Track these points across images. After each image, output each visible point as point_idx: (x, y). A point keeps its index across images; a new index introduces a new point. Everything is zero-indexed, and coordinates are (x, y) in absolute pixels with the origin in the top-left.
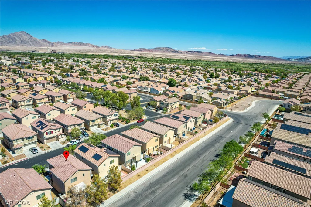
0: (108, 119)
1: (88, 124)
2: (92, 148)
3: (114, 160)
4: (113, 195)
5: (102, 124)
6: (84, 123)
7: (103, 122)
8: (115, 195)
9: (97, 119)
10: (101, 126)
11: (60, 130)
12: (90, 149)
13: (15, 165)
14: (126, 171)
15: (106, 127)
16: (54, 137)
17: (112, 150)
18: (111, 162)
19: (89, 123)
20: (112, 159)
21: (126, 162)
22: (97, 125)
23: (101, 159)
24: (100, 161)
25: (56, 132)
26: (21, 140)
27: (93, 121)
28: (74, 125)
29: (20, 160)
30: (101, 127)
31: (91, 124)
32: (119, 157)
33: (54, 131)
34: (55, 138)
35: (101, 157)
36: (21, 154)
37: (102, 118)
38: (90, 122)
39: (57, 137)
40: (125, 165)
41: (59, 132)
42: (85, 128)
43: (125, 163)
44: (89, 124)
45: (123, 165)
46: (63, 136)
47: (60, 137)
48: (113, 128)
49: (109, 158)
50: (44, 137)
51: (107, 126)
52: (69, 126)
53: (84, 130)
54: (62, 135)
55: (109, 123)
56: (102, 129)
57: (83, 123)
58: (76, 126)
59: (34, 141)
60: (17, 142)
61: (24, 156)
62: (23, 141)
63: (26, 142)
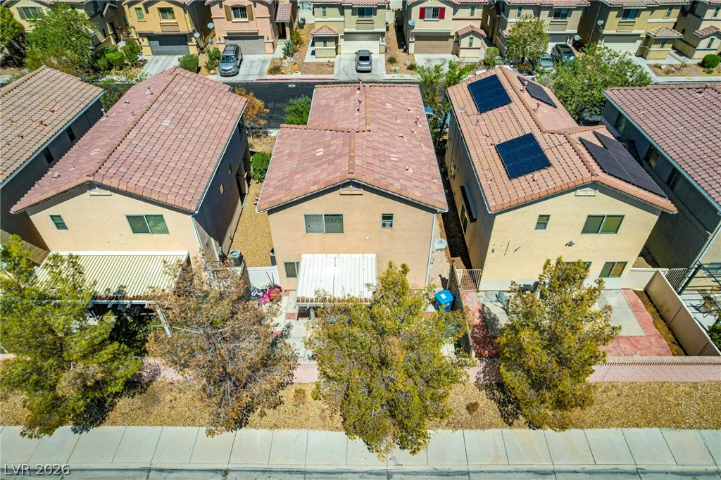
0: (704, 25)
1: (600, 22)
2: (532, 103)
3: (622, 217)
4: (490, 427)
5: (663, 42)
6: (580, 12)
7: (676, 34)
8: (507, 431)
9: (652, 9)
10: (654, 48)
11: (472, 14)
12: (516, 105)
13: (290, 86)
14: (670, 316)
15: (676, 62)
16: (444, 37)
17: (642, 155)
18: (594, 225)
19: (605, 18)
20: (606, 206)
21: (700, 267)
22: (639, 42)
23: (537, 175)
24: (525, 185)
25: (457, 16)
26: (336, 10)
27: (628, 13)
28: (538, 9)
29: (311, 76)
30: (651, 55)
31: (612, 24)
32: (664, 216)
33: (449, 10)
34: (451, 41)
35: (545, 163)
36: (326, 60)
37: (676, 12)
38: (613, 14)
39: (458, 38)
40: (680, 284)
41: (468, 23)
42: (577, 38)
43: (688, 266)
44: (603, 26)
45: (663, 272)
46: (478, 42)
47: (465, 42)
48: (710, 72)
49: (589, 191)
50: (410, 22)
51: (683, 58)
52: (514, 7)
53: (569, 43)
54: (475, 38)
55: (703, 44)
56: (653, 62)
57: (578, 8)
58: (544, 15)
59: (376, 30)
60: (324, 14)
61: (329, 69)
62: (342, 19)
63: (351, 23)
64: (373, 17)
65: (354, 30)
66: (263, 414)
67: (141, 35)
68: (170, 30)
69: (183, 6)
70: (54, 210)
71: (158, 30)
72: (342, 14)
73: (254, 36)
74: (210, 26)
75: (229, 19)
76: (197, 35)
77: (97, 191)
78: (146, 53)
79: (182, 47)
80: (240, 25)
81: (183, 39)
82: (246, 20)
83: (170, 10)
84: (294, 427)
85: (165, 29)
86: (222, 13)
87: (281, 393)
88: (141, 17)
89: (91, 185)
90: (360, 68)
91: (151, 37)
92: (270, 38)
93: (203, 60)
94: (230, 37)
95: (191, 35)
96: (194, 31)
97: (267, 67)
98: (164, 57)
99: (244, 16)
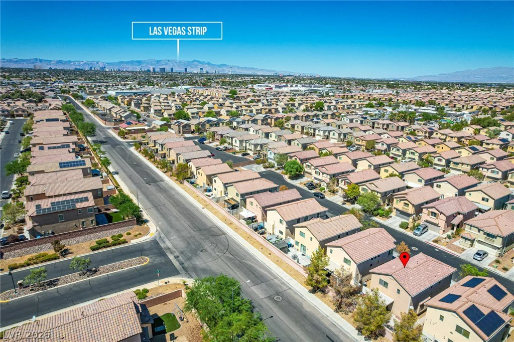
13: (436, 250)
26: (476, 229)
29: (450, 250)
36: (463, 247)
59: (494, 245)
60: (470, 229)
61: (461, 251)
62: (479, 234)
63: (482, 237)
64: (494, 239)
65: (483, 241)
66: (343, 314)
67: (395, 208)
68: (405, 211)
69: (413, 205)
70: (332, 249)
71: (401, 209)
72: (479, 232)
73: (437, 225)
74: (420, 214)
75: (428, 215)
76: (414, 216)
77: (341, 249)
78: (393, 214)
79: (407, 217)
80: (432, 219)
81: (409, 215)
82: (435, 218)
83: (408, 205)
84: (347, 320)
85: (403, 209)
86: (427, 212)
87: (349, 313)
88: (397, 202)
89: (341, 247)
90: (476, 258)
91: (397, 210)
92: (443, 227)
93: (411, 225)
94: (427, 221)
95: (412, 215)
96: (414, 214)
97: (434, 239)
98: (399, 218)
99: (435, 216)
